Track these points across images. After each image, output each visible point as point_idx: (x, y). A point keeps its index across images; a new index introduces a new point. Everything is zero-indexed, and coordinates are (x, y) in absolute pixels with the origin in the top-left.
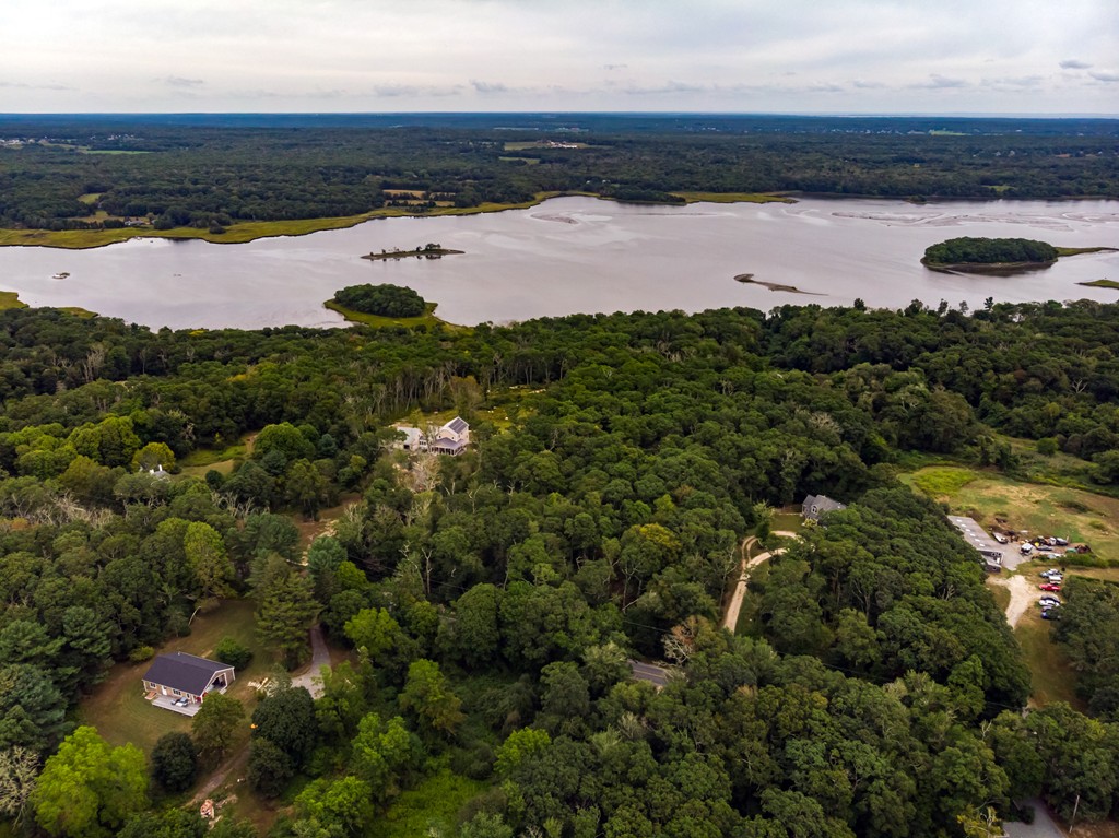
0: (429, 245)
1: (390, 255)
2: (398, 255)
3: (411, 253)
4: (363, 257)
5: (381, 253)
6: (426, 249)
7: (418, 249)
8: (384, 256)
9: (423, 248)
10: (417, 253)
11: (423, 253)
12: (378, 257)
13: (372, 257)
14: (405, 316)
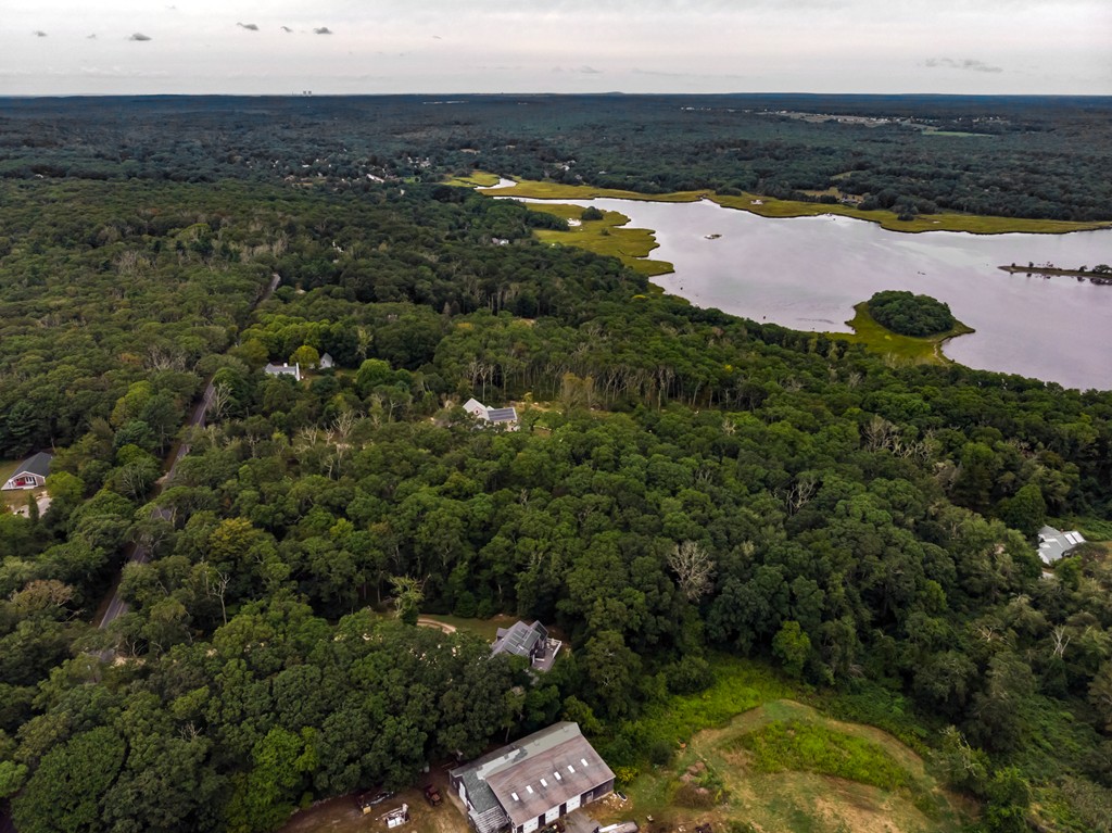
0: (1101, 266)
1: (1037, 270)
2: (1049, 271)
3: (1070, 273)
4: (1002, 268)
5: (1027, 266)
6: (1094, 272)
7: (1082, 269)
8: (1031, 270)
9: (1089, 269)
10: (1080, 274)
11: (1087, 274)
12: (1021, 269)
13: (1014, 269)
14: (906, 334)
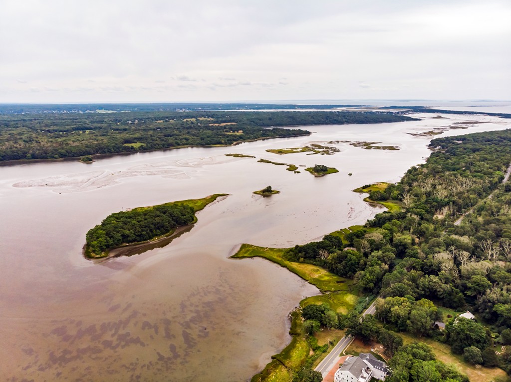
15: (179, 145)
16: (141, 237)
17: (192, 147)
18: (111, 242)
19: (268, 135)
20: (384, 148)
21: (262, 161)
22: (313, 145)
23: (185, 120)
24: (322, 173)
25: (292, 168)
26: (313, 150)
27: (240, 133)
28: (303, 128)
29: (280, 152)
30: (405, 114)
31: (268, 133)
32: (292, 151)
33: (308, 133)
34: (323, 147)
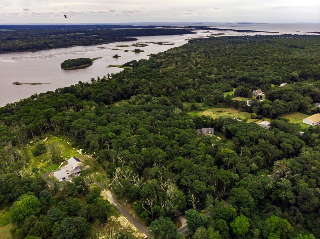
15: (72, 45)
16: (78, 65)
17: (79, 46)
18: (70, 65)
19: (116, 40)
20: (168, 44)
21: (113, 49)
22: (137, 44)
23: (68, 34)
24: (138, 52)
25: (127, 51)
26: (137, 45)
27: (101, 39)
28: (134, 38)
29: (122, 46)
30: (192, 30)
31: (116, 39)
32: (127, 46)
33: (136, 40)
34: (141, 45)
